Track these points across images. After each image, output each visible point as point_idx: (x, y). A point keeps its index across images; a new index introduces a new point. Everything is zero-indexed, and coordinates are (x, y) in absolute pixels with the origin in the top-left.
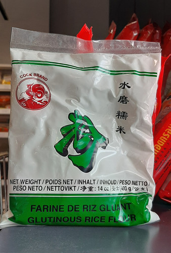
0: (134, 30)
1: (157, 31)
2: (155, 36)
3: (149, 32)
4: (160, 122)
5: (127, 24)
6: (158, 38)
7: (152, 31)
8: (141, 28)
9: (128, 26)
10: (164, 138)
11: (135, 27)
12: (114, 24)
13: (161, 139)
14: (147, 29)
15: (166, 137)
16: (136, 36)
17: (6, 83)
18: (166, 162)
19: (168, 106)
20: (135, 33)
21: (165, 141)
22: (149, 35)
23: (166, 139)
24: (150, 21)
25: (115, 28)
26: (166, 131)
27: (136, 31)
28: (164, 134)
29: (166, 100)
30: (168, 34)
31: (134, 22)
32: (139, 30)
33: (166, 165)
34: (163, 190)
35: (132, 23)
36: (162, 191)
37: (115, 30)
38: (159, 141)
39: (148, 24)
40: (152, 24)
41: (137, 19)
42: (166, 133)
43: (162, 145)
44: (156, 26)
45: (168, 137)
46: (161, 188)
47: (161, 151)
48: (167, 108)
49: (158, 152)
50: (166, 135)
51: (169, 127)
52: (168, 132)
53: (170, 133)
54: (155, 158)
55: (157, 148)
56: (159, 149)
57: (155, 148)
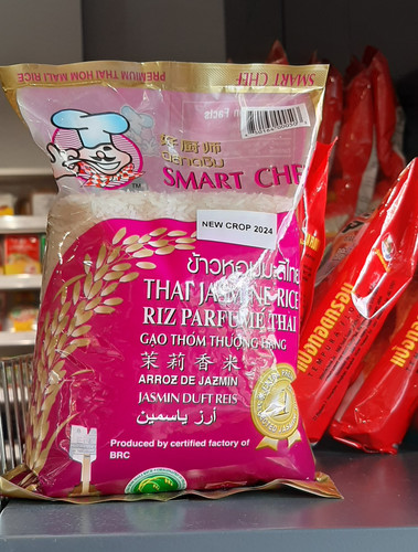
2: (328, 91)
6: (334, 95)
10: (335, 312)
13: (327, 314)
15: (338, 310)
18: (341, 362)
19: (343, 246)
21: (336, 319)
24: (314, 57)
26: (337, 297)
28: (333, 305)
29: (341, 233)
30: (357, 84)
33: (342, 368)
34: (339, 420)
36: (336, 422)
38: (324, 318)
42: (338, 302)
43: (331, 327)
45: (341, 310)
46: (332, 419)
47: (330, 340)
48: (341, 251)
49: (322, 341)
50: (338, 306)
51: (343, 289)
52: (342, 299)
53: (347, 302)
54: (318, 354)
55: (320, 333)
56: (325, 336)
57: (317, 334)
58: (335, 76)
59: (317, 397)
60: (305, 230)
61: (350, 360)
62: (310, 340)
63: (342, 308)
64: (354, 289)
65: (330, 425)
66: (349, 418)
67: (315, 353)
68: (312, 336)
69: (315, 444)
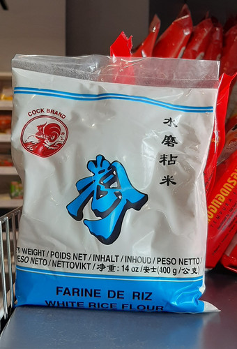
0: (185, 28)
1: (217, 29)
2: (214, 36)
3: (206, 30)
4: (224, 162)
5: (175, 19)
6: (218, 38)
7: (210, 29)
8: (195, 24)
9: (177, 22)
10: (229, 185)
11: (186, 23)
12: (157, 19)
13: (225, 186)
14: (202, 26)
15: (232, 184)
16: (187, 36)
17: (5, 98)
18: (232, 218)
20: (186, 31)
21: (230, 190)
22: (205, 35)
23: (232, 187)
24: (207, 16)
25: (159, 25)
26: (232, 175)
27: (188, 29)
28: (229, 181)
30: (232, 32)
31: (186, 17)
32: (191, 28)
33: (232, 222)
34: (228, 255)
35: (183, 18)
36: (227, 257)
37: (159, 28)
38: (223, 189)
39: (204, 19)
40: (210, 19)
41: (190, 13)
42: (232, 179)
43: (226, 195)
44: (215, 22)
45: (234, 185)
46: (224, 254)
47: (226, 203)
48: (233, 143)
49: (221, 204)
50: (232, 181)
51: (236, 171)
52: (235, 177)
54: (217, 212)
55: (219, 199)
56: (223, 201)
57: (217, 199)
58: (219, 27)
63: (236, 183)
65: (221, 258)
68: (214, 200)
69: (211, 269)
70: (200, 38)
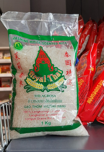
1: (95, 25)
2: (93, 28)
3: (90, 25)
4: (96, 79)
6: (95, 29)
7: (92, 25)
8: (85, 23)
11: (81, 23)
14: (88, 24)
15: (99, 87)
16: (82, 28)
17: (6, 58)
18: (100, 101)
19: (100, 70)
20: (81, 26)
21: (98, 90)
22: (90, 27)
23: (99, 88)
24: (90, 19)
26: (99, 84)
27: (82, 25)
28: (98, 86)
29: (99, 66)
30: (101, 26)
31: (81, 20)
32: (84, 25)
33: (100, 103)
34: (99, 116)
38: (95, 89)
39: (89, 21)
40: (91, 21)
41: (82, 18)
42: (99, 85)
43: (97, 92)
44: (93, 21)
46: (97, 116)
47: (97, 95)
48: (99, 71)
49: (95, 95)
50: (99, 86)
51: (100, 81)
52: (100, 84)
53: (101, 85)
55: (94, 93)
56: (96, 94)
57: (93, 93)
58: (95, 24)
59: (93, 110)
60: (91, 66)
61: (102, 101)
62: (91, 95)
63: (100, 87)
64: (103, 82)
65: (96, 118)
66: (101, 116)
67: (93, 98)
68: (92, 94)
69: (92, 122)
70: (87, 29)
